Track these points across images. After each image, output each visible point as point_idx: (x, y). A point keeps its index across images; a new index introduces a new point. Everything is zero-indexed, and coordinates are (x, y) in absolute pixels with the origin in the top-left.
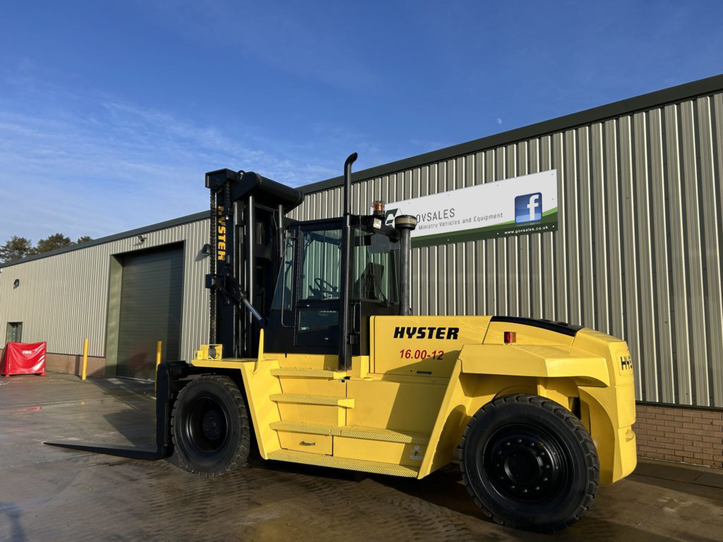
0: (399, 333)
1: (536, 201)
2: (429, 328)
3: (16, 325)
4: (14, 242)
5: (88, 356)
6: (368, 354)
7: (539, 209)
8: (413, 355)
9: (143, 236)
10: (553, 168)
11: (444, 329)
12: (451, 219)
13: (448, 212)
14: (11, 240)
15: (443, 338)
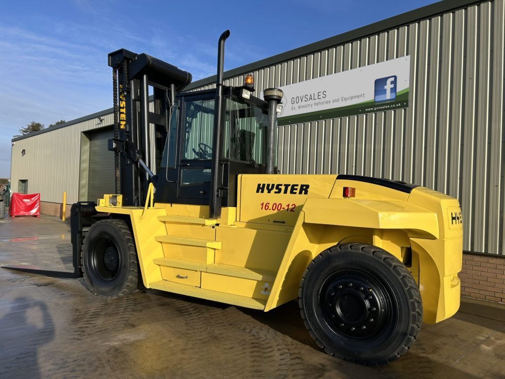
0: (260, 188)
1: (392, 83)
2: (285, 185)
3: (24, 181)
4: (32, 126)
5: (66, 204)
6: (235, 206)
7: (394, 90)
8: (270, 207)
9: (102, 118)
10: (407, 55)
11: (297, 185)
12: (323, 100)
13: (321, 94)
14: (30, 124)
15: (295, 193)
